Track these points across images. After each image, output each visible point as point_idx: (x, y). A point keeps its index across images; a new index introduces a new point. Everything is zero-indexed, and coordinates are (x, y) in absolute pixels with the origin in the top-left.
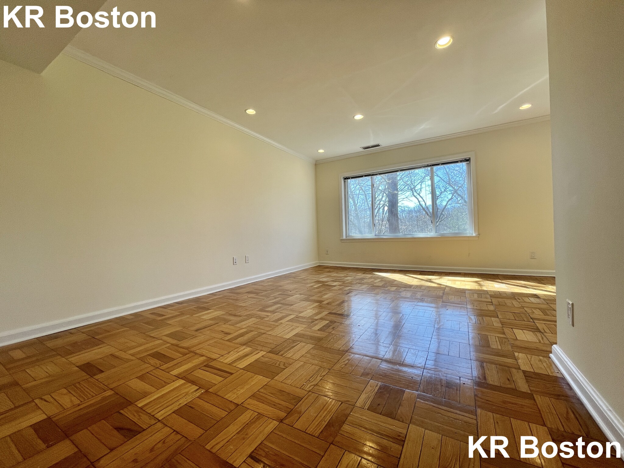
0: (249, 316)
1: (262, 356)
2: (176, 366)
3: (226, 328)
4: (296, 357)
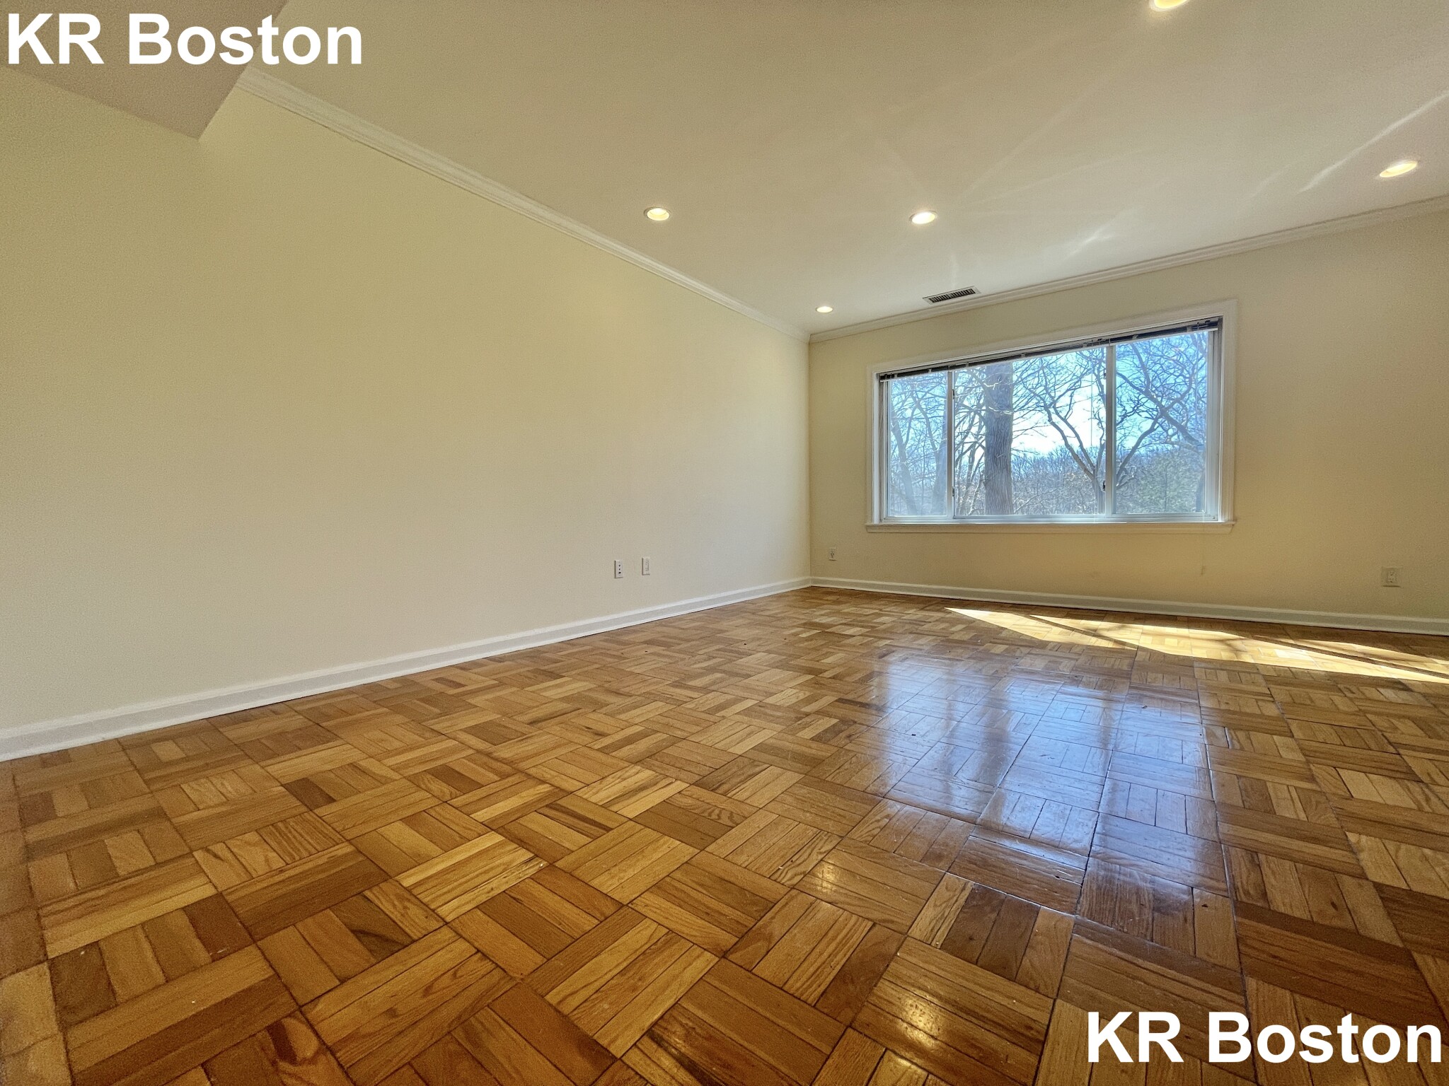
0: (650, 697)
1: (679, 792)
2: (488, 800)
3: (596, 720)
4: (759, 801)
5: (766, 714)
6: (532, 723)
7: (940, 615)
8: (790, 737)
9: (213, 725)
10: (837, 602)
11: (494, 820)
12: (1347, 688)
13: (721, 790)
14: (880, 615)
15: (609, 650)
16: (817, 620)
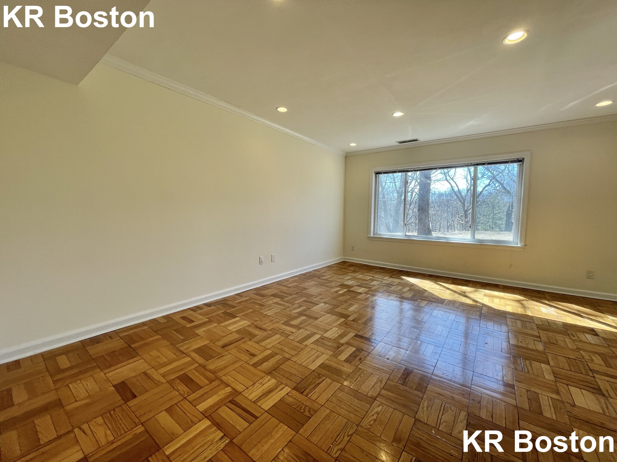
0: (275, 331)
1: (287, 394)
2: (203, 398)
3: (250, 345)
4: (322, 400)
5: (324, 344)
6: (223, 347)
7: (397, 281)
8: (335, 359)
9: (84, 344)
10: (354, 272)
11: (206, 411)
12: (572, 334)
13: (305, 393)
14: (373, 280)
15: (256, 300)
16: (346, 283)
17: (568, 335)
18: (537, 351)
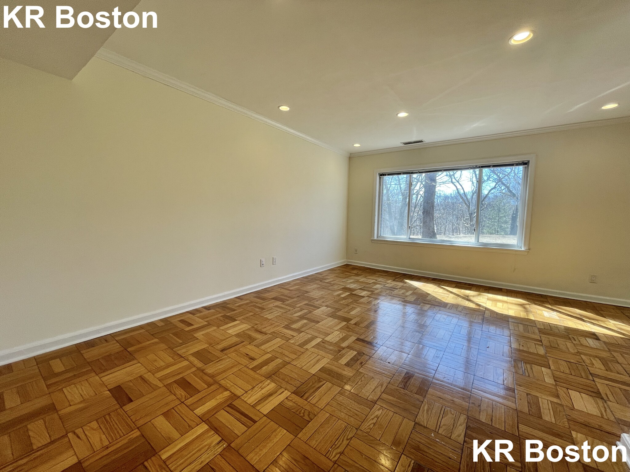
0: (275, 335)
1: (287, 398)
2: (201, 402)
3: (251, 349)
4: (322, 405)
5: (325, 348)
6: (222, 350)
7: (400, 284)
8: (336, 363)
9: (79, 349)
10: (357, 275)
11: (204, 415)
12: (573, 337)
13: (305, 397)
14: (375, 284)
15: (257, 303)
16: (348, 286)
17: (570, 339)
18: (538, 354)
